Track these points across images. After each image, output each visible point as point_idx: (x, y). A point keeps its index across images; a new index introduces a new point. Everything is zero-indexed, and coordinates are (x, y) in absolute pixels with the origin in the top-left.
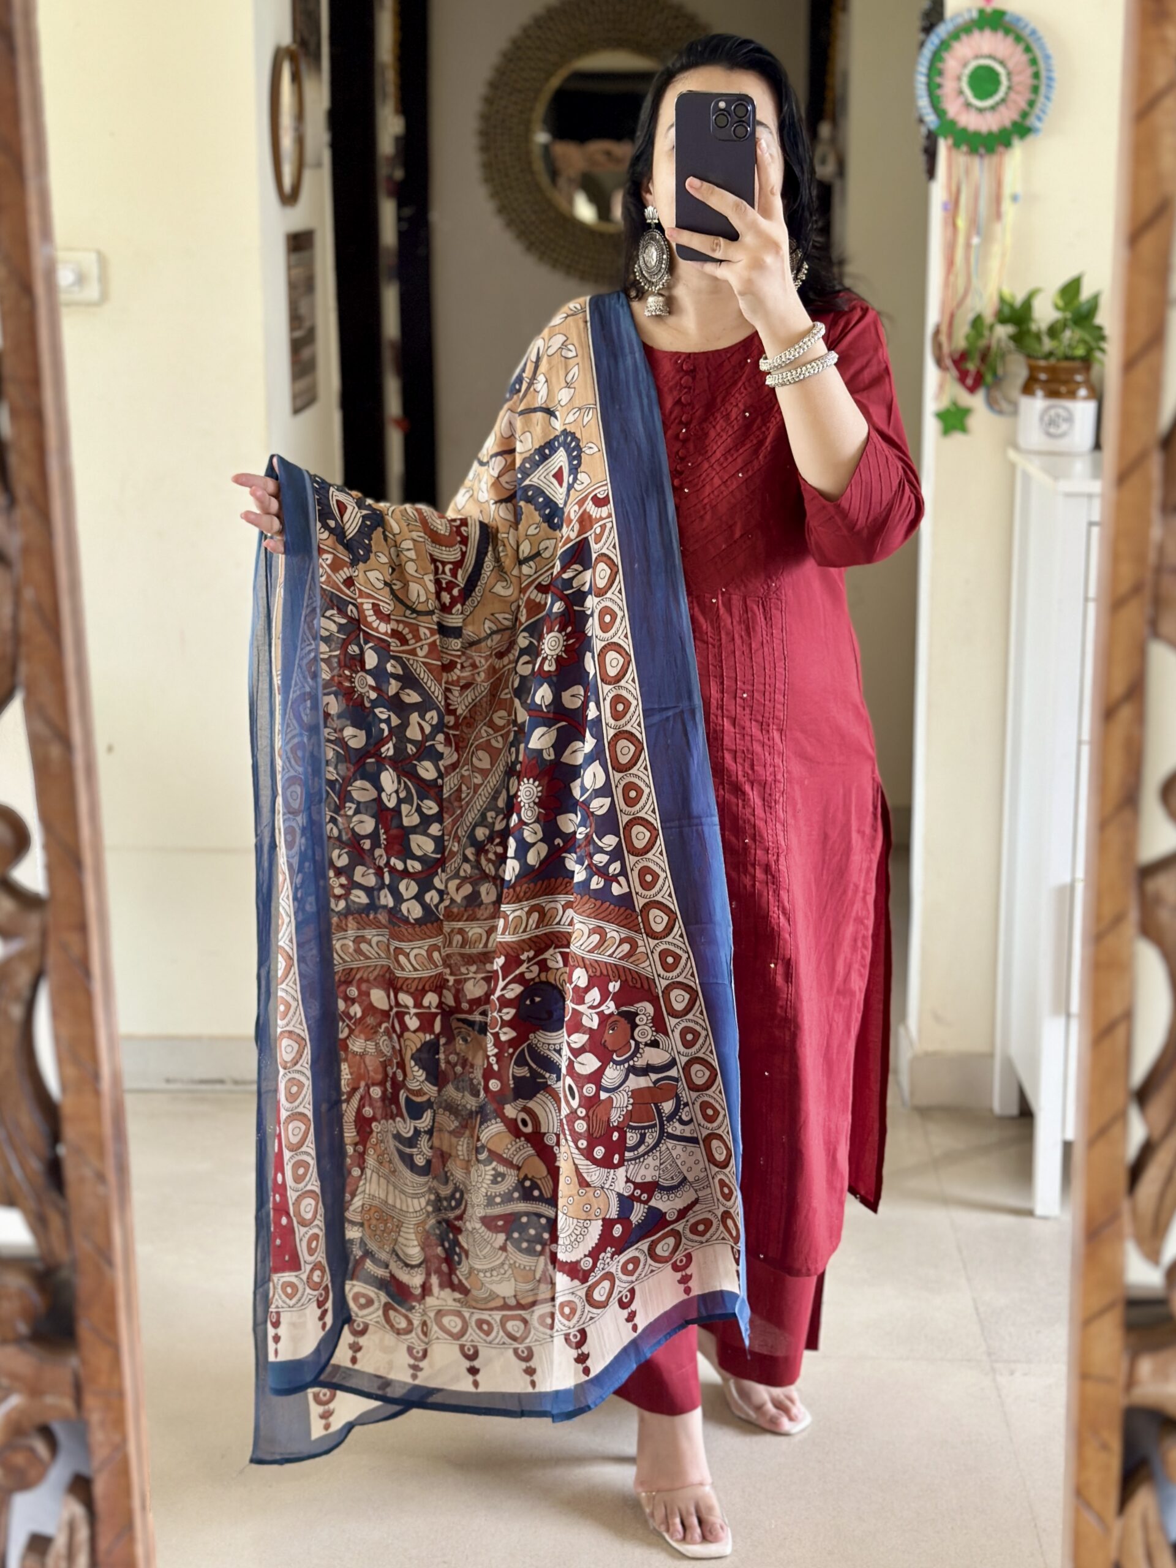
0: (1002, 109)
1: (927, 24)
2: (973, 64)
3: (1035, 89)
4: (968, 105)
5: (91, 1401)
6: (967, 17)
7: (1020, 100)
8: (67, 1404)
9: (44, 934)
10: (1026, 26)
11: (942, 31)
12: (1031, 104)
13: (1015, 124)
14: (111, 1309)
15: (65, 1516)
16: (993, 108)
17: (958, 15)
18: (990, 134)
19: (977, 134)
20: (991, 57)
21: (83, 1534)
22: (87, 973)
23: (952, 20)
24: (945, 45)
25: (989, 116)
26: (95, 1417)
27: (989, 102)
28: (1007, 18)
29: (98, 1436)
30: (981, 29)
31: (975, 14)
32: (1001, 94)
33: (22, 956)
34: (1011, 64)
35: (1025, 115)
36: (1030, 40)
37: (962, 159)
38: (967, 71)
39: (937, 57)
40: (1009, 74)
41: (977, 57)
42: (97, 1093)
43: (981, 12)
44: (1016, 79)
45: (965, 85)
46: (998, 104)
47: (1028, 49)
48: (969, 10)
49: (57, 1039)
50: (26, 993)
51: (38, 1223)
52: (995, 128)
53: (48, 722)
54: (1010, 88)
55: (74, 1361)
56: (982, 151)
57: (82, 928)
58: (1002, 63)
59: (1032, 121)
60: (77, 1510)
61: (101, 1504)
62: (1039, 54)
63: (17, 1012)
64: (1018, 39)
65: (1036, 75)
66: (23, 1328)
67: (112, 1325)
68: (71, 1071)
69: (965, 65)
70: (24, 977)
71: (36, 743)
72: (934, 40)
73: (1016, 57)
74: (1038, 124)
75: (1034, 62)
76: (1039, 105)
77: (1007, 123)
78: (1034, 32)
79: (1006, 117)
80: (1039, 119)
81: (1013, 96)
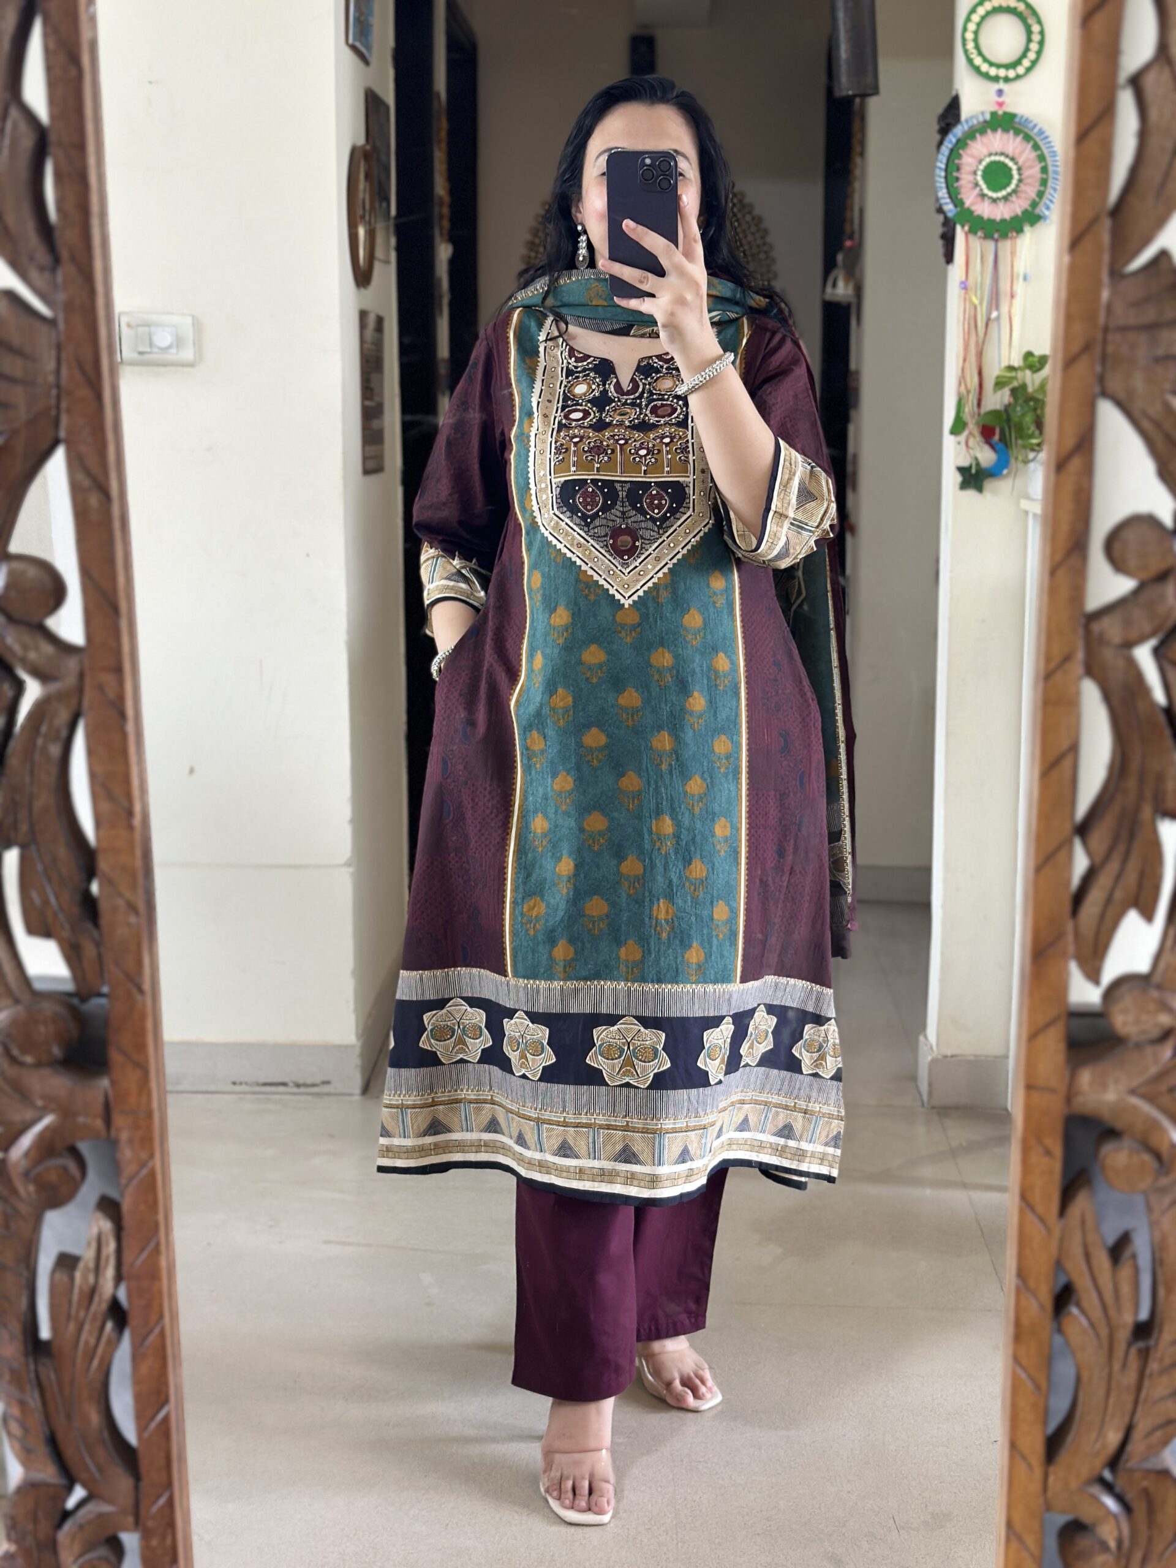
0: (1014, 198)
1: (943, 125)
2: (988, 160)
3: (1044, 182)
4: (983, 196)
5: (119, 1120)
6: (981, 119)
7: (1030, 191)
8: (99, 1123)
9: (81, 676)
10: (1035, 126)
11: (958, 131)
12: (1041, 194)
13: (1025, 212)
14: (141, 1033)
15: (95, 1231)
16: (1006, 198)
17: (972, 117)
18: (1003, 221)
19: (991, 221)
20: (1002, 154)
21: (111, 1247)
22: (123, 715)
23: (967, 121)
24: (961, 144)
25: (1001, 204)
26: (124, 1136)
27: (1000, 194)
28: (1017, 120)
29: (126, 1153)
30: (994, 130)
31: (988, 117)
32: (1013, 186)
33: (60, 696)
34: (1021, 161)
35: (1034, 204)
36: (1038, 139)
37: (976, 243)
38: (981, 167)
39: (954, 153)
40: (1019, 169)
41: (990, 155)
42: (130, 828)
43: (994, 114)
44: (1026, 173)
45: (979, 178)
46: (1010, 194)
47: (1036, 147)
48: (983, 113)
49: (93, 776)
50: (64, 733)
51: (72, 954)
52: (1007, 216)
53: (88, 472)
54: (1020, 181)
55: (105, 1083)
56: (996, 236)
57: (118, 670)
58: (1012, 159)
59: (1041, 209)
60: (107, 1225)
61: (128, 1220)
62: (1045, 151)
63: (55, 750)
64: (1027, 138)
65: (1044, 170)
66: (57, 1051)
67: (141, 1047)
68: (105, 806)
69: (980, 162)
70: (63, 716)
71: (76, 491)
72: (951, 139)
73: (1027, 154)
74: (1047, 213)
75: (1042, 158)
76: (1047, 195)
77: (1019, 212)
78: (1041, 132)
79: (1018, 206)
80: (1048, 208)
81: (1023, 187)
